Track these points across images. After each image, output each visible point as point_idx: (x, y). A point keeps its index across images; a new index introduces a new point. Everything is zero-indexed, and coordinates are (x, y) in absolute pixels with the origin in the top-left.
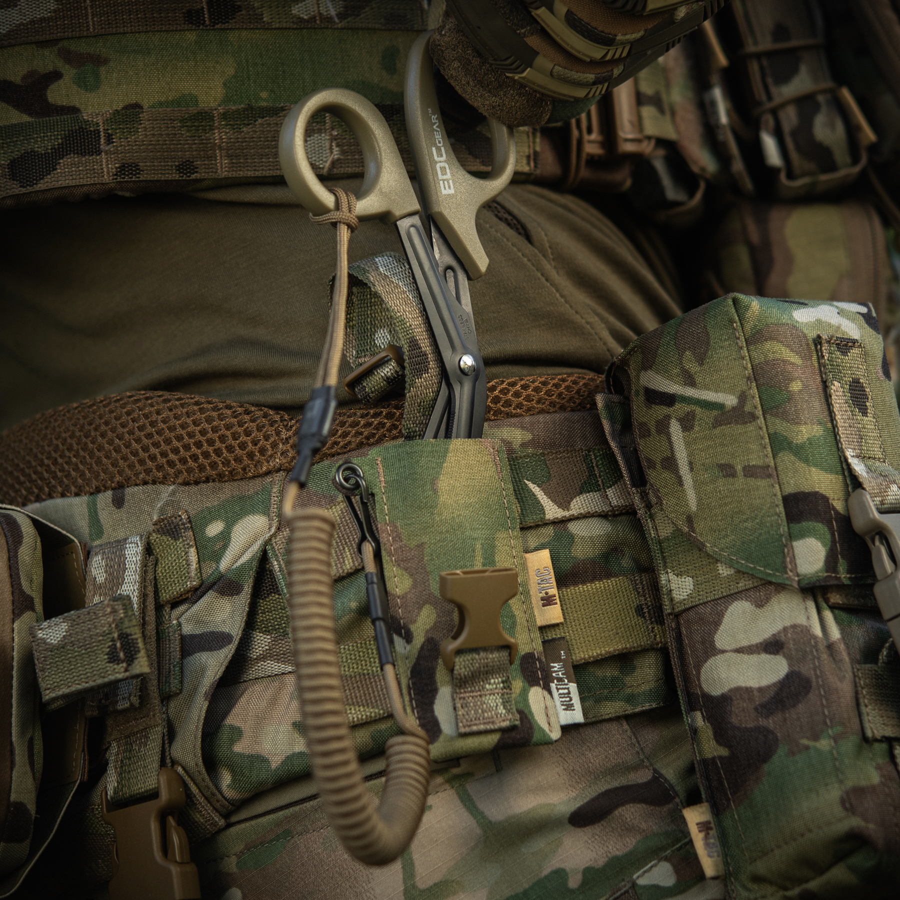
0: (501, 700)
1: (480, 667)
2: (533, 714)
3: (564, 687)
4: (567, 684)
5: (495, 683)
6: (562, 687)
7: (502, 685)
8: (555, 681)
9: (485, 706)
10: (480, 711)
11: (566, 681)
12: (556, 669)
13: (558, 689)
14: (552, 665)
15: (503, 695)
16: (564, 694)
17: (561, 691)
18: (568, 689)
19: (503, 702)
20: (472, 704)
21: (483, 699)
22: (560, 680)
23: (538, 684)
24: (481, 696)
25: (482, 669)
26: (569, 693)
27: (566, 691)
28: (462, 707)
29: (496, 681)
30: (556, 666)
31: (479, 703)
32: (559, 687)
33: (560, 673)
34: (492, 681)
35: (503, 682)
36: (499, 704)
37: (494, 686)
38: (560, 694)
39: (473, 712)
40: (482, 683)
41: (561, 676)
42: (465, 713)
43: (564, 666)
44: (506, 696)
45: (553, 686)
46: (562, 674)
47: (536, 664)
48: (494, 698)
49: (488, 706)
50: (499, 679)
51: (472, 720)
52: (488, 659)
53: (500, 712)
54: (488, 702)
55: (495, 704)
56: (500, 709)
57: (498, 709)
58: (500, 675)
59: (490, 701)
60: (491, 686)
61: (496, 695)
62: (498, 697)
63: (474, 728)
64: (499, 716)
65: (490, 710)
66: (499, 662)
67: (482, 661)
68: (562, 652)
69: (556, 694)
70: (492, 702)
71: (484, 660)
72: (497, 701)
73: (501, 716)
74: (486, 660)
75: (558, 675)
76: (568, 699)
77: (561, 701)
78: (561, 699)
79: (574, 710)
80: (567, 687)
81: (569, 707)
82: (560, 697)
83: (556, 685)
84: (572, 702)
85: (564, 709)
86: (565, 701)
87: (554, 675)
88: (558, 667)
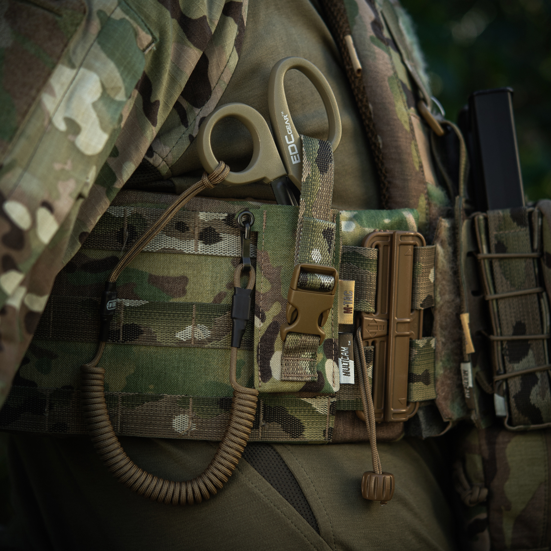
0: (309, 365)
1: (300, 345)
2: (326, 375)
3: (346, 362)
4: (348, 361)
5: (307, 355)
6: (345, 361)
7: (311, 356)
8: (342, 357)
9: (299, 367)
10: (296, 369)
11: (348, 358)
12: (343, 351)
13: (343, 362)
14: (342, 348)
15: (310, 362)
16: (345, 366)
17: (344, 364)
18: (348, 363)
20: (291, 364)
21: (299, 362)
22: (345, 357)
24: (297, 360)
25: (301, 346)
26: (348, 366)
27: (347, 364)
28: (286, 365)
29: (309, 353)
30: (344, 349)
31: (296, 364)
32: (343, 361)
33: (346, 353)
34: (306, 353)
35: (312, 355)
36: (307, 367)
37: (307, 356)
38: (343, 365)
39: (291, 369)
40: (300, 353)
41: (346, 355)
42: (287, 369)
43: (349, 350)
44: (312, 363)
45: (340, 360)
46: (347, 354)
47: (333, 346)
48: (305, 363)
49: (301, 367)
50: (311, 353)
51: (290, 374)
52: (306, 342)
53: (307, 371)
54: (301, 365)
55: (305, 367)
56: (307, 369)
57: (306, 369)
58: (312, 351)
59: (302, 364)
60: (304, 356)
61: (307, 361)
62: (307, 363)
63: (291, 378)
64: (306, 374)
65: (302, 369)
66: (313, 344)
67: (303, 342)
68: (349, 341)
69: (341, 365)
70: (303, 365)
71: (304, 342)
72: (307, 365)
73: (307, 374)
74: (305, 342)
75: (344, 354)
76: (347, 369)
77: (343, 370)
78: (343, 369)
79: (350, 376)
80: (348, 362)
81: (347, 374)
82: (343, 367)
83: (342, 359)
84: (349, 371)
85: (343, 375)
86: (345, 370)
87: (342, 353)
88: (345, 349)
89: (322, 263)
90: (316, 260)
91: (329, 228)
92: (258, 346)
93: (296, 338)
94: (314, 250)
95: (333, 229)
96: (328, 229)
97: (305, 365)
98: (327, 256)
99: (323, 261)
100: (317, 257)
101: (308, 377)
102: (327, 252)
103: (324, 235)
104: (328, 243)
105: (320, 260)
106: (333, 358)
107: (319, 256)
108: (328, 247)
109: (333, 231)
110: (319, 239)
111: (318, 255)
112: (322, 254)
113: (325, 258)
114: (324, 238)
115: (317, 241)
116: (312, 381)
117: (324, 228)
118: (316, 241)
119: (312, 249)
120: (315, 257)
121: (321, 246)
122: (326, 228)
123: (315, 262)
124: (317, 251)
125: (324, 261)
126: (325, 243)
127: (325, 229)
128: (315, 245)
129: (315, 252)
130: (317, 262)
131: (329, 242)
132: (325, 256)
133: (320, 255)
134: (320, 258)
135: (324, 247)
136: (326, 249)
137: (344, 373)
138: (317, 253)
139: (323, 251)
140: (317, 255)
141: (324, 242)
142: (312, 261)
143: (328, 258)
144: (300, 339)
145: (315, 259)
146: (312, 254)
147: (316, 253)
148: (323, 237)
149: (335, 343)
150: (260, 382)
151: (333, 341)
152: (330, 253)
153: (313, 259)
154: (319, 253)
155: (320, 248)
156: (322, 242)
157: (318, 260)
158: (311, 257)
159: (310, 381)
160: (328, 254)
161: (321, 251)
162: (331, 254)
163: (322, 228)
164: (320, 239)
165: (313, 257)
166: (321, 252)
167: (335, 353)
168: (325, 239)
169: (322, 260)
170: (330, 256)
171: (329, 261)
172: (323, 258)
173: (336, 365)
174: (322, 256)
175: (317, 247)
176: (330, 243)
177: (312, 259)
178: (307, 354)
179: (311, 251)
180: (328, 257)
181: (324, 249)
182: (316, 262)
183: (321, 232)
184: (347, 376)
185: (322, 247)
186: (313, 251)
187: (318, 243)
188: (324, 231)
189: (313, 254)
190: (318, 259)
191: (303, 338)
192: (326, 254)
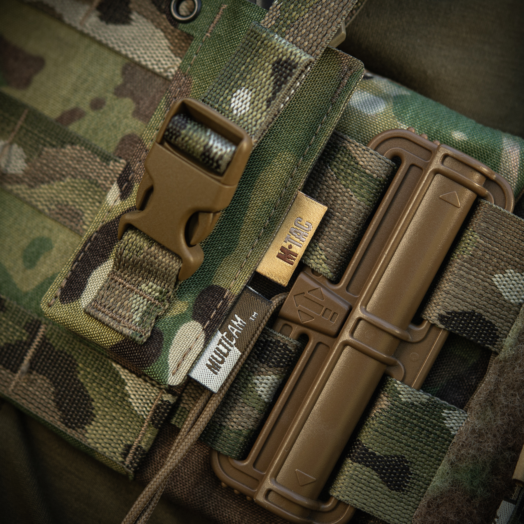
0: (145, 308)
1: (144, 261)
2: (170, 344)
3: (228, 345)
4: (232, 346)
5: (152, 288)
6: (225, 343)
7: (157, 294)
8: (225, 333)
9: (127, 302)
10: (119, 304)
11: (234, 342)
12: (235, 323)
14: (236, 316)
15: (152, 304)
16: (221, 351)
17: (221, 347)
18: (229, 350)
19: (145, 311)
20: (117, 292)
21: (131, 295)
22: (230, 336)
23: (203, 323)
24: (131, 290)
25: (146, 264)
26: (226, 355)
27: (225, 351)
28: (109, 288)
29: (155, 286)
31: (124, 296)
33: (236, 330)
34: (151, 284)
35: (161, 292)
36: (140, 310)
37: (150, 290)
38: (217, 348)
39: (112, 299)
41: (234, 333)
43: (245, 327)
44: (152, 308)
45: (219, 335)
47: (219, 302)
48: (141, 301)
49: (129, 304)
50: (159, 287)
51: (105, 306)
52: (155, 259)
53: (134, 318)
54: (132, 301)
55: (137, 308)
56: (137, 314)
57: (135, 313)
58: (163, 284)
59: (134, 301)
60: (147, 288)
61: (146, 300)
62: (145, 303)
63: (100, 315)
64: (130, 320)
65: (128, 309)
66: (166, 269)
67: (149, 256)
68: (255, 313)
69: (214, 345)
70: (136, 303)
71: (151, 257)
72: (141, 306)
73: (132, 321)
74: (153, 258)
75: (233, 330)
76: (220, 359)
77: (212, 356)
78: (214, 354)
79: (216, 374)
80: (230, 348)
81: (214, 367)
82: (215, 352)
83: (223, 337)
84: (220, 365)
85: (207, 365)
86: (216, 359)
87: (230, 326)
88: (239, 323)
89: (245, 119)
90: (237, 109)
91: (289, 58)
92: (91, 237)
93: (142, 243)
94: (243, 90)
95: (297, 63)
96: (286, 62)
97: (139, 305)
98: (260, 111)
99: (248, 116)
100: (240, 104)
101: (130, 328)
102: (265, 103)
103: (274, 70)
104: (274, 88)
105: (243, 112)
106: (204, 324)
107: (246, 104)
108: (270, 95)
109: (295, 67)
110: (261, 73)
111: (245, 102)
112: (253, 103)
113: (255, 113)
114: (272, 75)
115: (256, 74)
116: (131, 338)
117: (281, 55)
118: (253, 74)
119: (239, 87)
120: (237, 102)
121: (259, 88)
122: (284, 58)
123: (232, 112)
124: (248, 94)
125: (250, 117)
126: (269, 84)
127: (281, 59)
128: (248, 81)
129: (242, 94)
130: (236, 114)
131: (278, 85)
132: (256, 109)
133: (248, 104)
134: (245, 108)
135: (262, 90)
136: (265, 97)
137: (209, 363)
138: (245, 96)
139: (257, 98)
140: (242, 101)
141: (268, 82)
142: (227, 108)
143: (259, 116)
144: (146, 248)
145: (235, 107)
146: (234, 95)
147: (243, 96)
148: (270, 71)
149: (226, 301)
150: (56, 297)
151: (224, 294)
152: (267, 108)
153: (232, 106)
154: (249, 98)
155: (254, 90)
156: (264, 80)
157: (241, 112)
158: (230, 100)
159: (128, 336)
160: (264, 107)
161: (253, 96)
162: (269, 109)
163: (277, 54)
164: (263, 73)
165: (234, 102)
166: (254, 98)
167: (214, 316)
168: (272, 78)
169: (247, 114)
170: (265, 113)
171: (259, 121)
172: (251, 111)
173: (202, 340)
174: (251, 107)
175: (251, 88)
176: (277, 87)
177: (230, 105)
178: (152, 286)
179: (234, 89)
180: (262, 113)
181: (261, 95)
182: (235, 112)
183: (272, 62)
184: (212, 370)
185: (260, 91)
186: (239, 91)
187: (256, 81)
188: (278, 62)
189: (236, 97)
190: (239, 110)
191: (153, 248)
192: (260, 105)
